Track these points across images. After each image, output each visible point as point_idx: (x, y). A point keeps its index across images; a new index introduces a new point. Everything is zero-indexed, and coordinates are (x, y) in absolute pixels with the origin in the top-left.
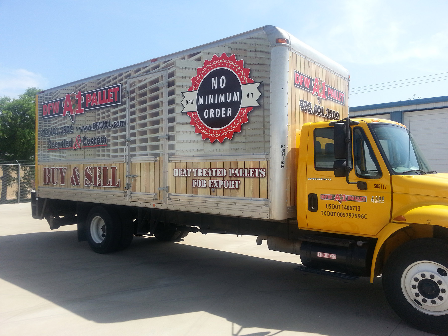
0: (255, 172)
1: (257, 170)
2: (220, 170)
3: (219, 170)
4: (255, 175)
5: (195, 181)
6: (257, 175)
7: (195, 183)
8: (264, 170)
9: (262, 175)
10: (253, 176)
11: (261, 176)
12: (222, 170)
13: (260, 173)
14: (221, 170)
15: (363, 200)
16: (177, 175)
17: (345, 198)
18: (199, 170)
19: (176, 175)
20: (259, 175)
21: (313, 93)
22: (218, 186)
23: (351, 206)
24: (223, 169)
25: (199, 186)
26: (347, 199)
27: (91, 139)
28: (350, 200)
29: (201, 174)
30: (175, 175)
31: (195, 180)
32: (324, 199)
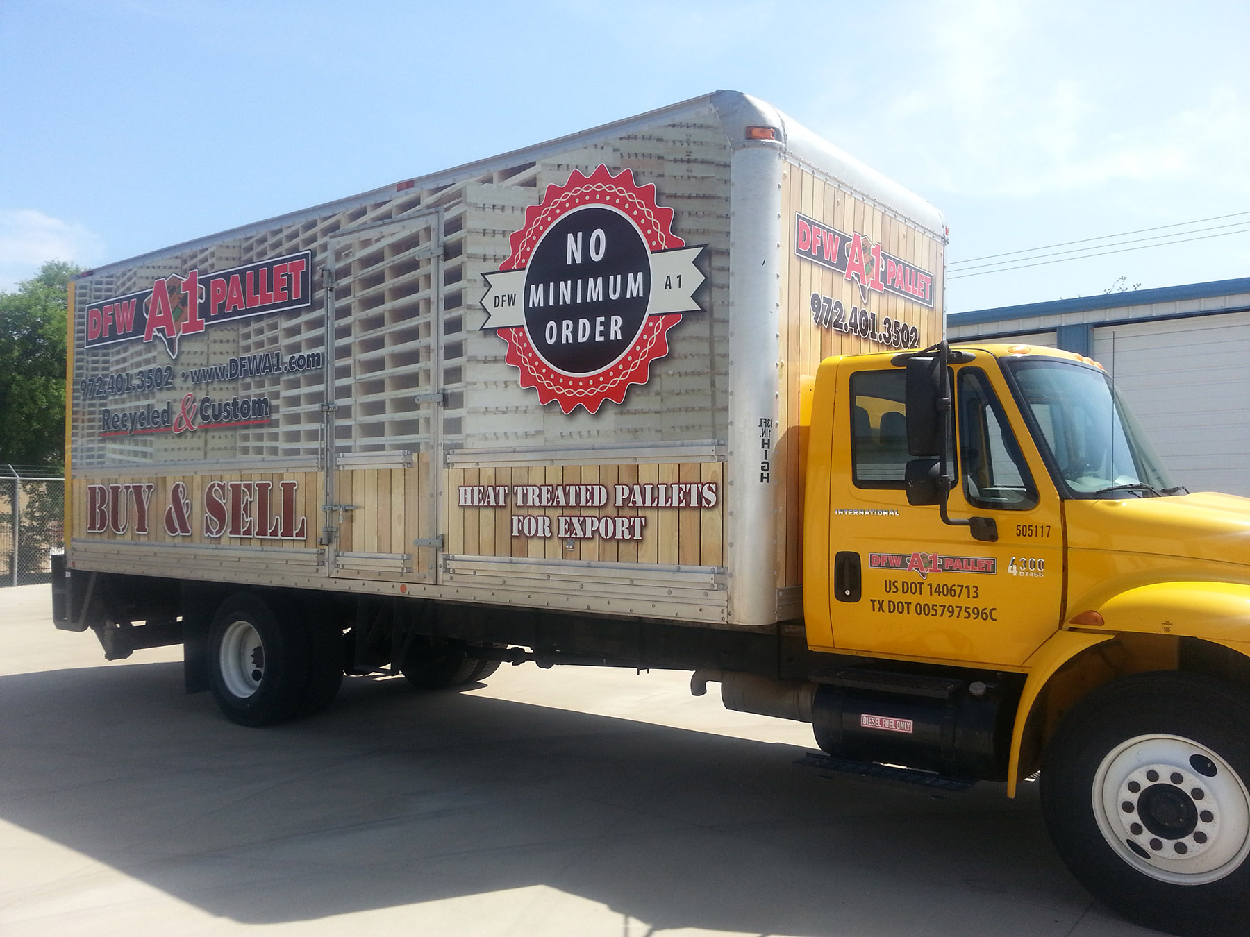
0: (687, 495)
1: (694, 488)
2: (589, 487)
3: (587, 490)
4: (688, 503)
5: (519, 520)
6: (694, 503)
7: (520, 526)
8: (714, 487)
9: (708, 502)
10: (683, 504)
11: (704, 504)
12: (596, 488)
13: (700, 495)
14: (592, 489)
15: (986, 567)
16: (469, 503)
17: (935, 563)
18: (530, 489)
19: (465, 503)
20: (700, 502)
21: (849, 275)
22: (585, 534)
23: (954, 586)
24: (599, 485)
25: (530, 533)
26: (942, 567)
27: (223, 404)
28: (951, 569)
29: (537, 499)
30: (462, 503)
31: (518, 516)
32: (880, 566)
